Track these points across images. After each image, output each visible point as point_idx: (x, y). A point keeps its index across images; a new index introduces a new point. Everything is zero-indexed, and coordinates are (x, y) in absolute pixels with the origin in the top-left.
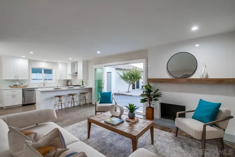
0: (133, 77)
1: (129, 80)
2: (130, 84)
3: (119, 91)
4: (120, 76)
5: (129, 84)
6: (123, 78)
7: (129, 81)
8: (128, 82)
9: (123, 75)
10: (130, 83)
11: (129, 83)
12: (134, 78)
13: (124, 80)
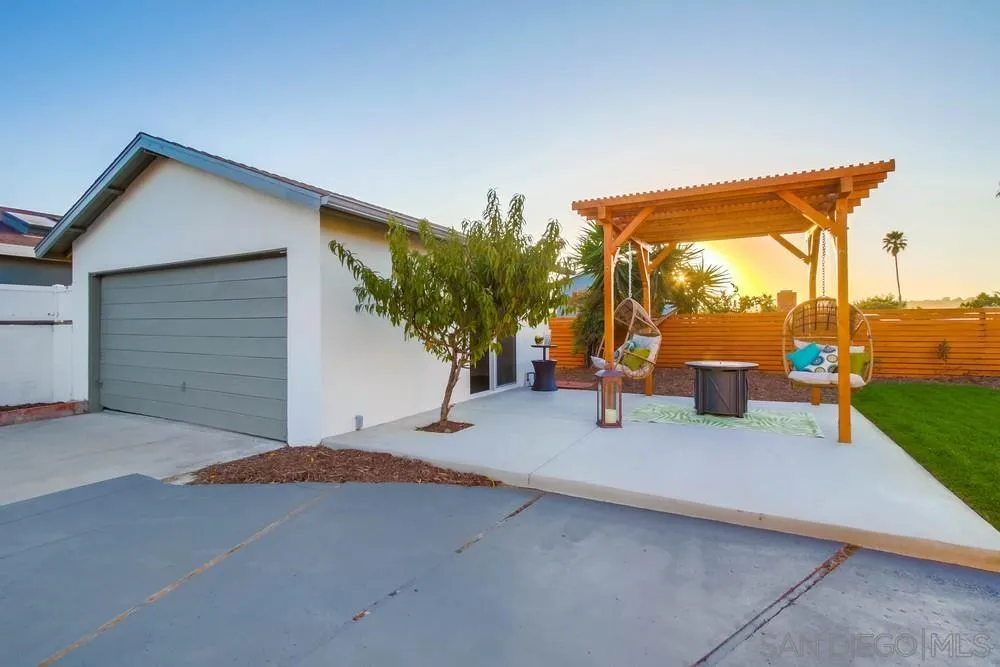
0: (486, 297)
1: (452, 318)
2: (459, 356)
3: (359, 420)
4: (361, 283)
5: (452, 358)
6: (397, 299)
7: (451, 330)
8: (438, 337)
9: (396, 269)
10: (456, 351)
11: (453, 344)
12: (498, 302)
13: (403, 322)
